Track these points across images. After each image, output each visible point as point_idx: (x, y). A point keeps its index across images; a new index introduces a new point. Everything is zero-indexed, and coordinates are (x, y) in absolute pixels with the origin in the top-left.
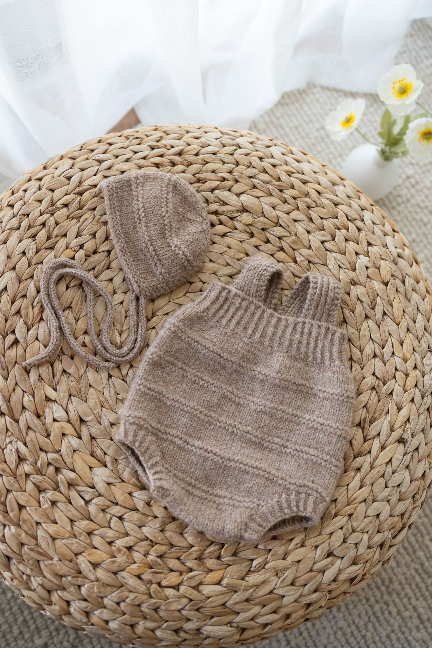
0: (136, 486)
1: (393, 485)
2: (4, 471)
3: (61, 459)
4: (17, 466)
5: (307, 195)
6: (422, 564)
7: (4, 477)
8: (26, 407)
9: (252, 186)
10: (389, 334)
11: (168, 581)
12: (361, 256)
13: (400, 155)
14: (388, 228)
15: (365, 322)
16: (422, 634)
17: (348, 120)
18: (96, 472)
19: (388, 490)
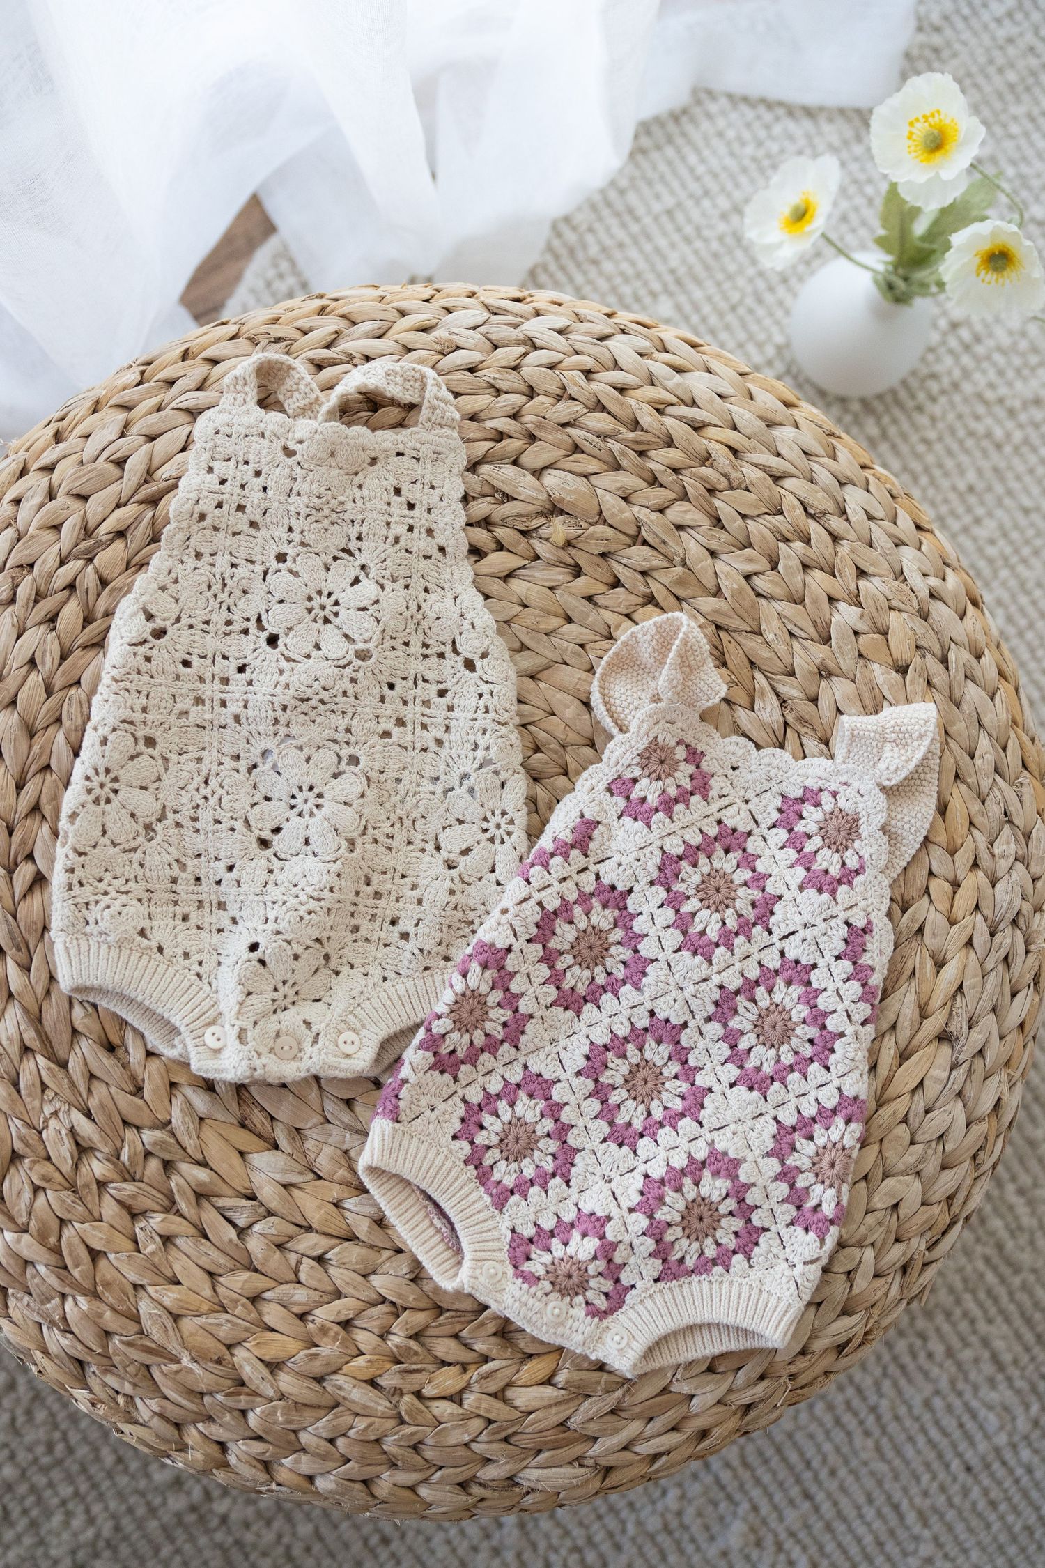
0: (347, 1185)
1: (927, 1137)
2: (48, 1180)
3: (172, 1141)
4: (76, 1167)
5: (706, 459)
6: (1000, 1247)
7: (49, 1192)
8: (80, 1029)
9: (572, 448)
11: (437, 1386)
12: (842, 606)
14: (905, 524)
16: (1002, 1394)
17: (800, 215)
18: (255, 1163)
19: (918, 1148)
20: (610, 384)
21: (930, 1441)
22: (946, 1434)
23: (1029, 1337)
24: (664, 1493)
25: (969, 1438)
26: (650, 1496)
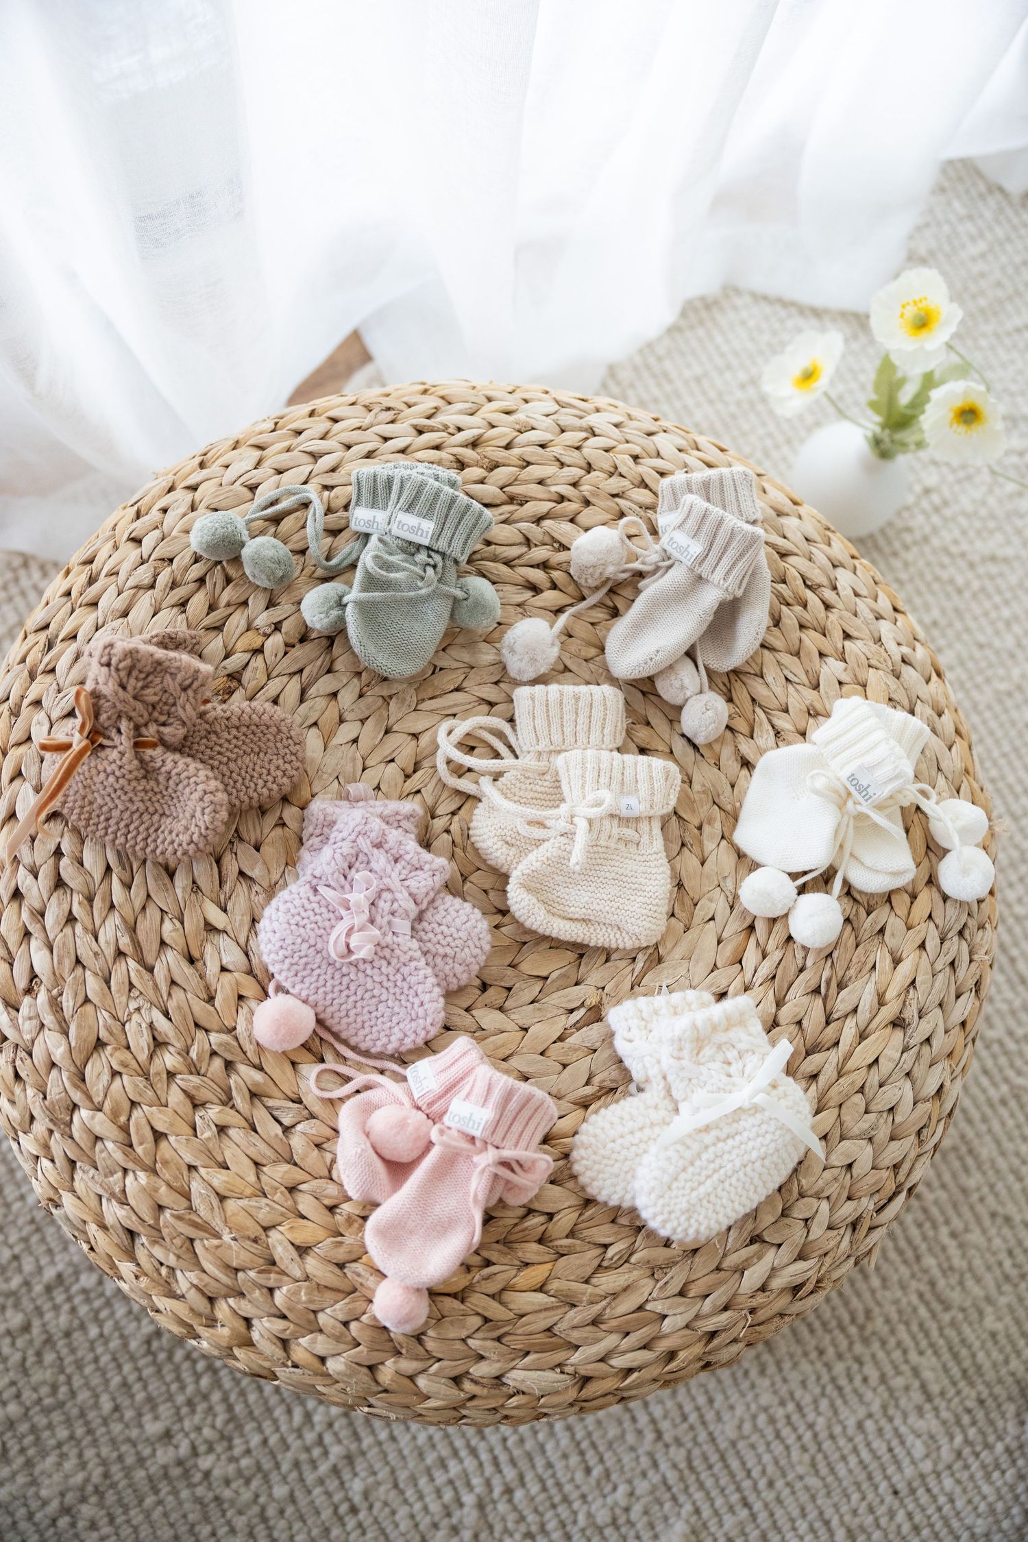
1: (880, 1107)
2: (125, 1066)
3: (235, 1043)
4: (151, 1057)
6: (932, 1284)
7: (125, 1077)
8: (168, 942)
12: (830, 660)
13: (913, 447)
14: (884, 604)
16: (929, 1423)
17: (808, 376)
18: (304, 1072)
19: (870, 1117)
20: (653, 468)
21: (861, 1462)
22: (877, 1458)
23: (956, 1371)
24: (615, 1488)
25: (897, 1462)
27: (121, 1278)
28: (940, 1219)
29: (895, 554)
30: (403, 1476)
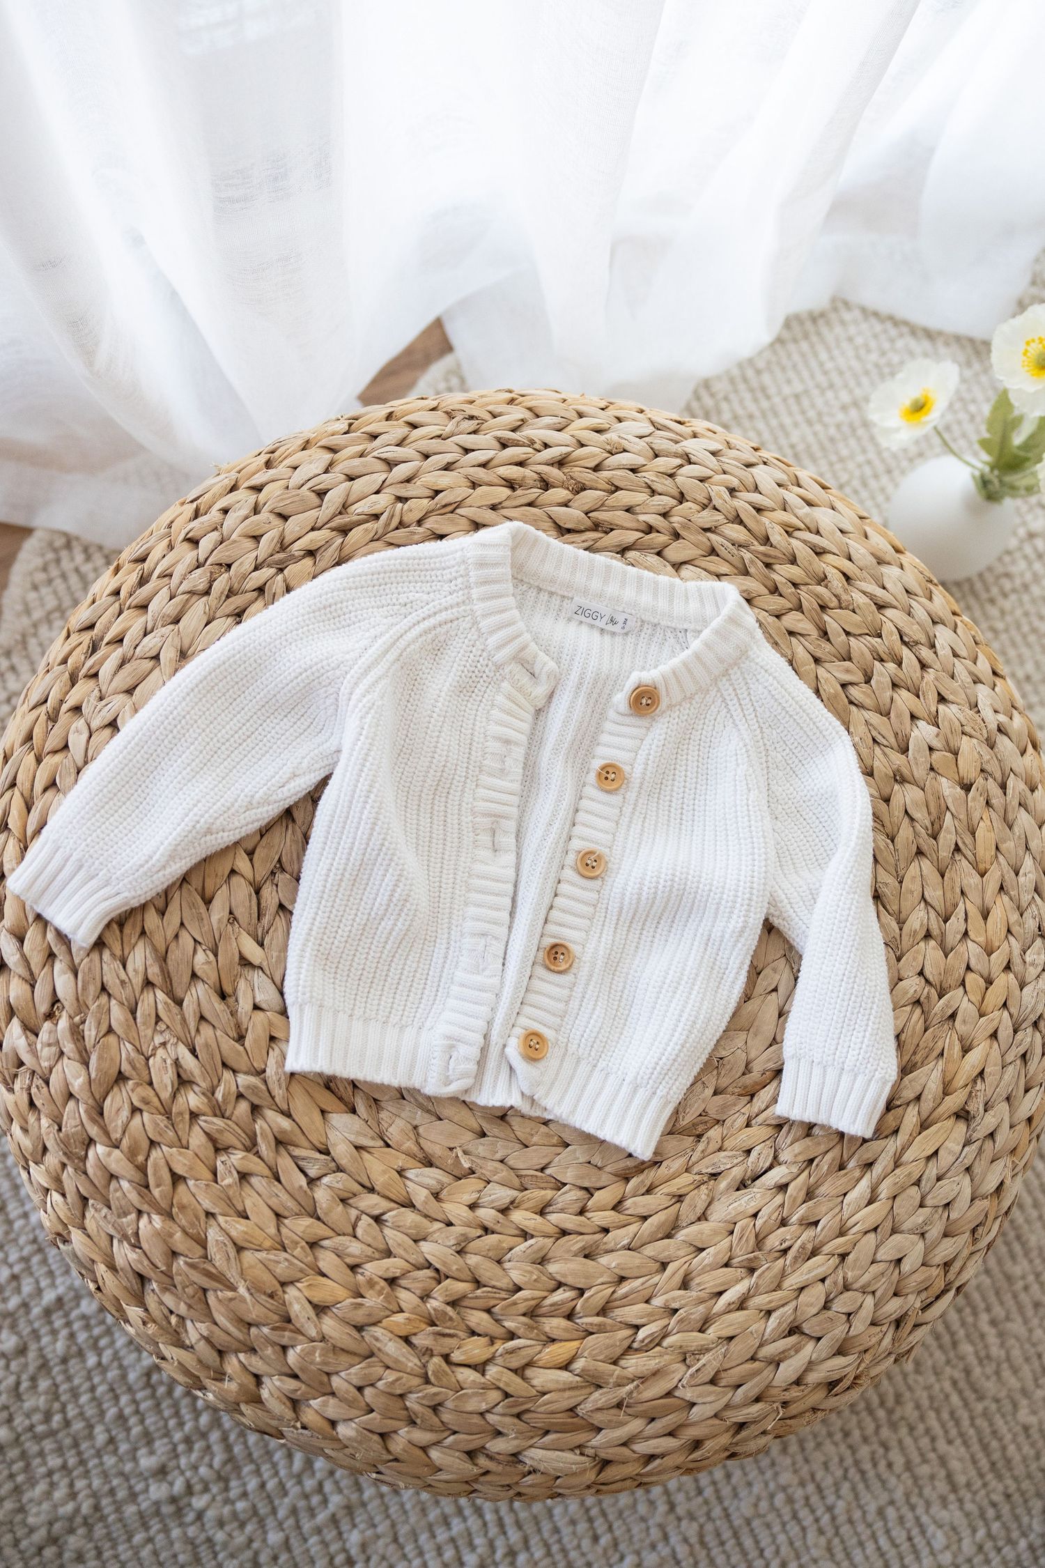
0: (413, 1156)
1: (935, 1202)
2: (147, 1103)
3: (264, 1087)
4: (174, 1096)
5: (822, 580)
6: (967, 1372)
7: (145, 1115)
8: (199, 974)
9: (708, 549)
10: (962, 893)
11: (465, 1353)
12: (921, 724)
14: (983, 667)
15: (915, 865)
16: (953, 1514)
17: (919, 407)
18: (334, 1122)
19: (925, 1212)
20: (750, 503)
21: (879, 1549)
22: (896, 1546)
23: (984, 1463)
24: (622, 1558)
25: (916, 1552)
26: (608, 1559)
27: (127, 1321)
28: (982, 1306)
29: (992, 601)
30: (403, 1530)
